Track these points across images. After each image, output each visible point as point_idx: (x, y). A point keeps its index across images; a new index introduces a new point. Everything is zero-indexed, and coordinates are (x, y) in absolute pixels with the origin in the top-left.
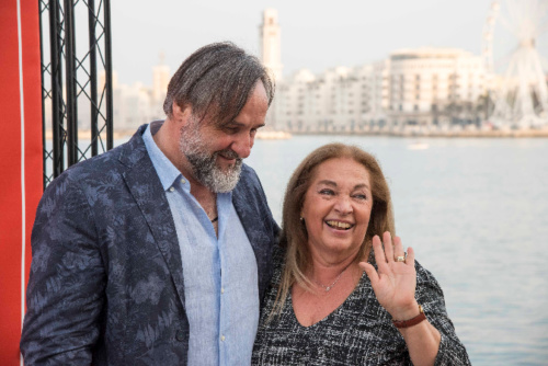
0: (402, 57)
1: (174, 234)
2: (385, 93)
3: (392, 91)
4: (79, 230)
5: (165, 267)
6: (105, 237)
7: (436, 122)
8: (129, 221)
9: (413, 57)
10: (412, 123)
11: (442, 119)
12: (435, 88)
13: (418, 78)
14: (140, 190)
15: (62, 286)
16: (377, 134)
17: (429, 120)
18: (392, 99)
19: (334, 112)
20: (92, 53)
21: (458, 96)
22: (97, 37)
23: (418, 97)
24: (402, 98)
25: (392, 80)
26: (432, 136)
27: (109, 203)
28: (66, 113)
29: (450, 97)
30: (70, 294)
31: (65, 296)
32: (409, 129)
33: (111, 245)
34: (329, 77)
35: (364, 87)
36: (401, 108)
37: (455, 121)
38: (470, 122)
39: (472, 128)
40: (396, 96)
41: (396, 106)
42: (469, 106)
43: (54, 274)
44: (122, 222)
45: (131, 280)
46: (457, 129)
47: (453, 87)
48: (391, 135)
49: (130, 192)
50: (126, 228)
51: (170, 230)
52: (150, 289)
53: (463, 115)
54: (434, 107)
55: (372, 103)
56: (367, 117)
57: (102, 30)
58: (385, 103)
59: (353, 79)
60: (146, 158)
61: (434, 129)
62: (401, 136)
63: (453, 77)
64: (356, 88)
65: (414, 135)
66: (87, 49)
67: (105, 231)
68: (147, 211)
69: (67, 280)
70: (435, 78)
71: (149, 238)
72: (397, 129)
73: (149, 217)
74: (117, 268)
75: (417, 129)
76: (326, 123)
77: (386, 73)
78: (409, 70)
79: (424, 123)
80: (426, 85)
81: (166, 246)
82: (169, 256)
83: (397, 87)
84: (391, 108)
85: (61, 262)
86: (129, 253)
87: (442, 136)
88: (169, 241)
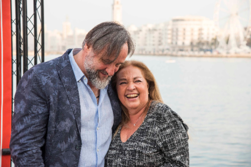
0: (177, 20)
1: (79, 102)
2: (170, 36)
3: (173, 36)
4: (38, 96)
5: (73, 116)
6: (49, 100)
7: (192, 50)
8: (59, 93)
9: (182, 20)
10: (181, 50)
11: (195, 49)
12: (192, 34)
13: (184, 30)
14: (65, 79)
15: (31, 121)
16: (166, 55)
17: (189, 49)
18: (172, 39)
19: (145, 45)
20: (35, 15)
21: (202, 38)
22: (37, 7)
23: (184, 39)
24: (177, 39)
25: (172, 30)
26: (190, 56)
27: (52, 84)
28: (22, 42)
29: (199, 39)
30: (34, 124)
31: (32, 125)
32: (180, 53)
33: (51, 104)
34: (144, 29)
35: (160, 33)
36: (176, 43)
37: (201, 50)
38: (208, 50)
39: (209, 53)
40: (175, 38)
41: (174, 42)
42: (207, 43)
43: (27, 115)
44: (57, 94)
45: (58, 120)
46: (202, 53)
47: (200, 34)
48: (172, 55)
49: (61, 80)
50: (58, 96)
51: (77, 99)
52: (66, 125)
53: (205, 47)
54: (192, 43)
55: (163, 41)
56: (161, 47)
57: (40, 4)
58: (169, 41)
59: (155, 30)
60: (69, 65)
61: (191, 53)
62: (176, 56)
63: (200, 30)
64: (156, 34)
65: (182, 56)
66: (33, 13)
67: (49, 97)
68: (68, 90)
69: (33, 118)
70: (192, 30)
71: (68, 102)
72: (174, 53)
73: (68, 93)
74: (53, 115)
75: (183, 53)
76: (143, 50)
77: (170, 27)
78: (181, 26)
79: (187, 51)
80: (188, 33)
81: (74, 107)
82: (76, 111)
83: (175, 34)
84: (172, 43)
85: (31, 110)
86: (58, 108)
87: (195, 56)
88: (76, 104)
